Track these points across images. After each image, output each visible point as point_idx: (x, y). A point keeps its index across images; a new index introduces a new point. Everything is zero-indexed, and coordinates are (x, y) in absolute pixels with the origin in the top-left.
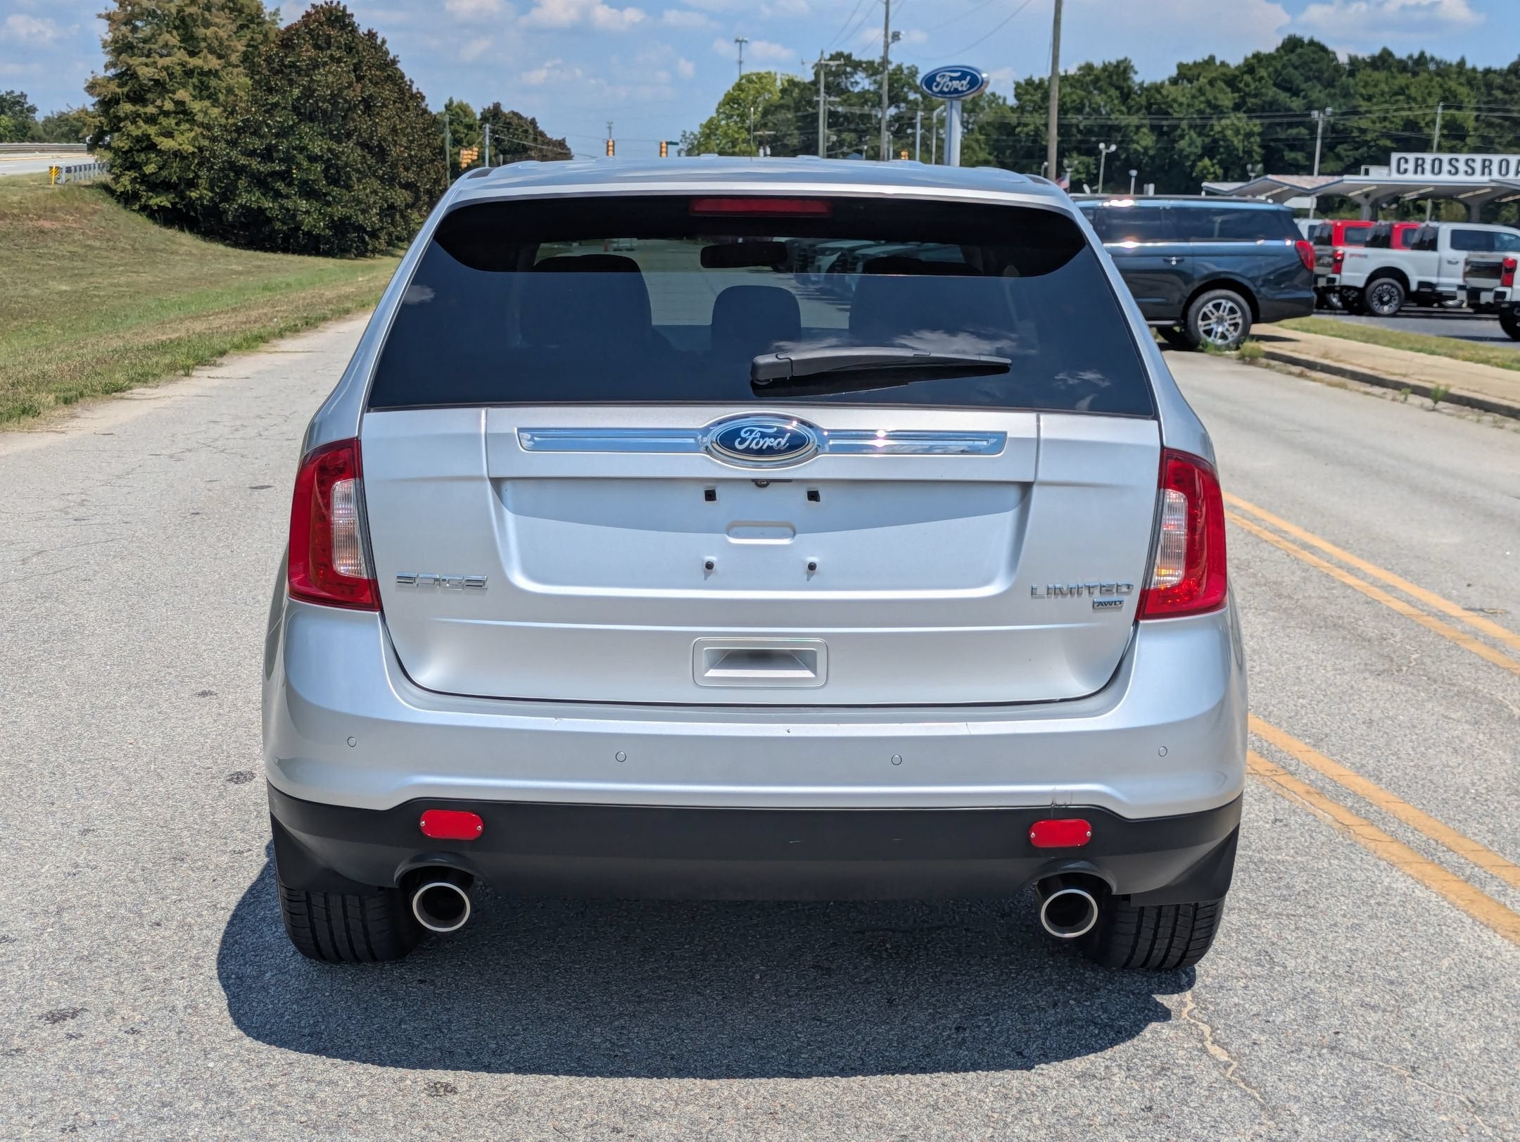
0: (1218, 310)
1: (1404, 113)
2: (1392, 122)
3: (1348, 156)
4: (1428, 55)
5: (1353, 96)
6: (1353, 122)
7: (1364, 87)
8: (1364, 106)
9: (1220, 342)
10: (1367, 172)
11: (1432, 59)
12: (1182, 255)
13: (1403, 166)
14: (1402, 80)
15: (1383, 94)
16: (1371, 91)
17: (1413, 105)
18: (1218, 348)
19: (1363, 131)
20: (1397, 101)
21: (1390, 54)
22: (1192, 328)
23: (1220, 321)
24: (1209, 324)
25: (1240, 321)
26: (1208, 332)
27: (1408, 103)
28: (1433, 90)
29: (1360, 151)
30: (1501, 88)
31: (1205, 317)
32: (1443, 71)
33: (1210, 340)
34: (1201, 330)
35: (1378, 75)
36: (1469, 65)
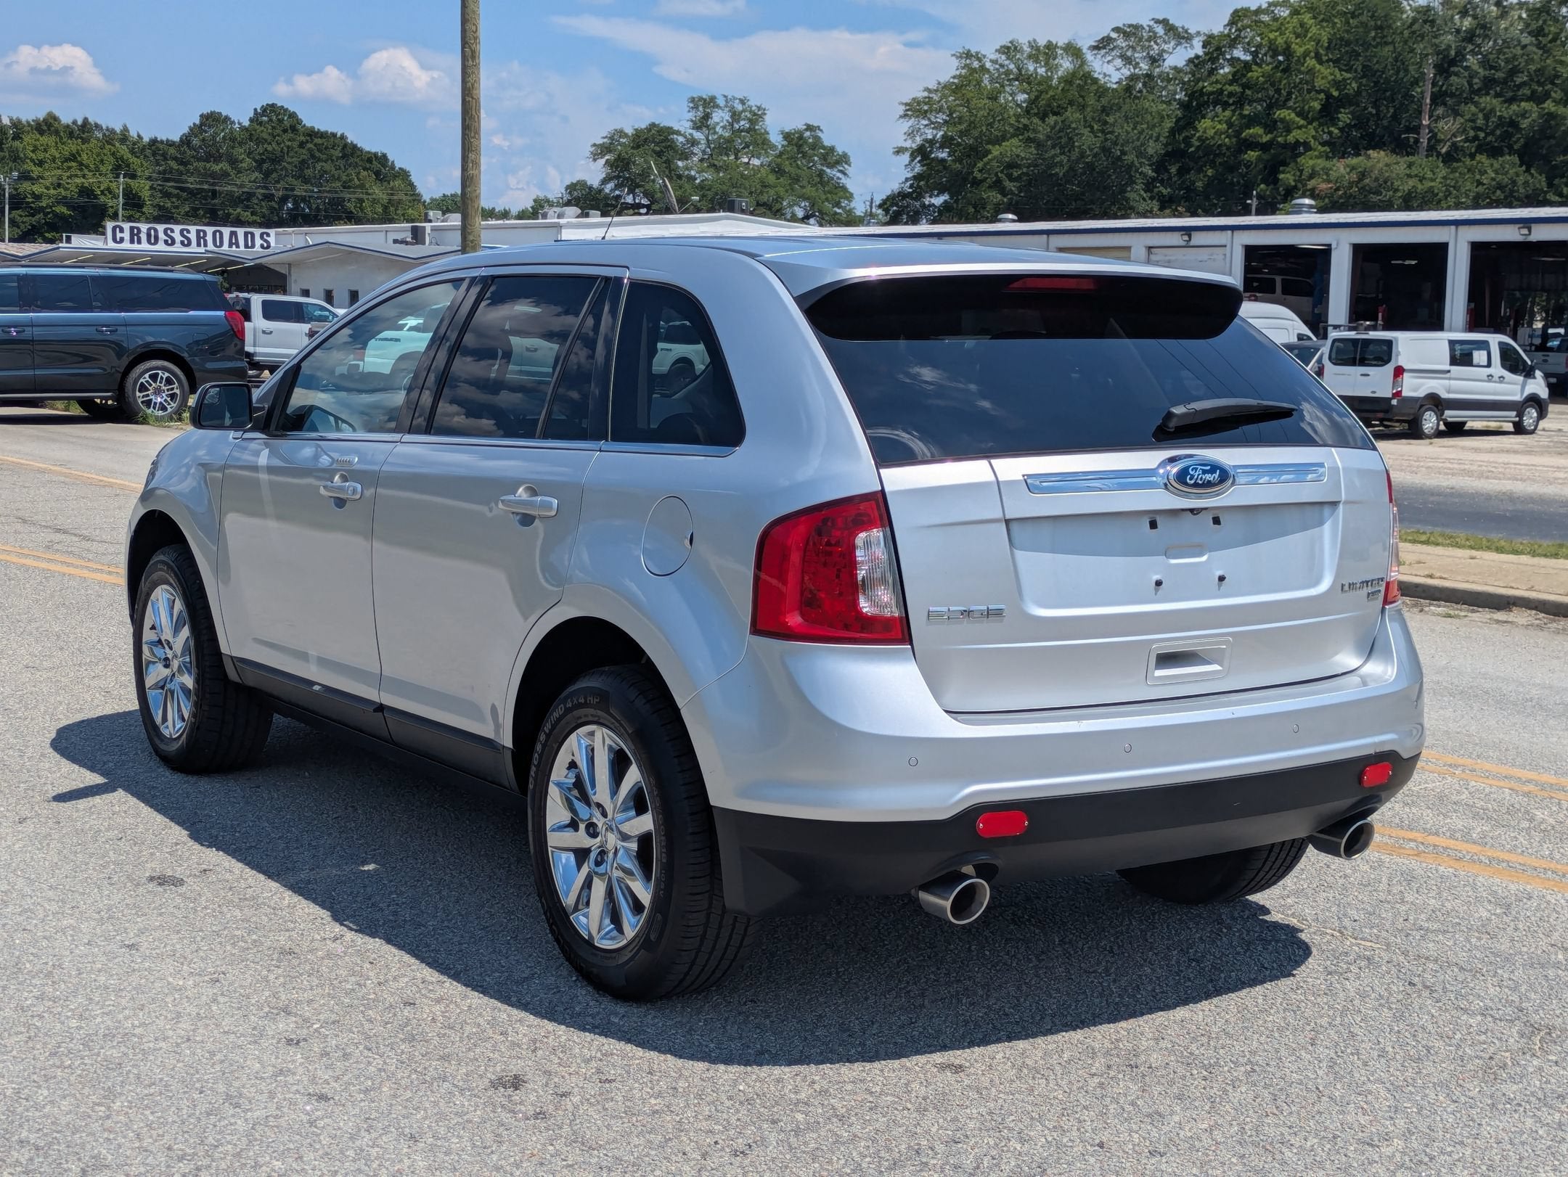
0: (155, 381)
1: (78, 181)
2: (66, 189)
3: (23, 222)
4: (91, 120)
5: (24, 162)
6: (26, 186)
7: (33, 151)
8: (36, 171)
9: (160, 413)
10: (69, 240)
11: (97, 126)
12: (114, 326)
13: (119, 235)
14: (72, 146)
15: (54, 160)
16: (41, 156)
17: (86, 171)
18: (158, 419)
19: (38, 197)
20: (69, 168)
21: (56, 119)
22: (131, 400)
23: (158, 392)
24: (148, 395)
25: (178, 391)
26: (148, 403)
27: (81, 170)
28: (105, 158)
29: (37, 217)
30: (175, 159)
31: (143, 388)
32: (110, 137)
33: (149, 411)
34: (139, 401)
35: (44, 140)
36: (133, 134)
